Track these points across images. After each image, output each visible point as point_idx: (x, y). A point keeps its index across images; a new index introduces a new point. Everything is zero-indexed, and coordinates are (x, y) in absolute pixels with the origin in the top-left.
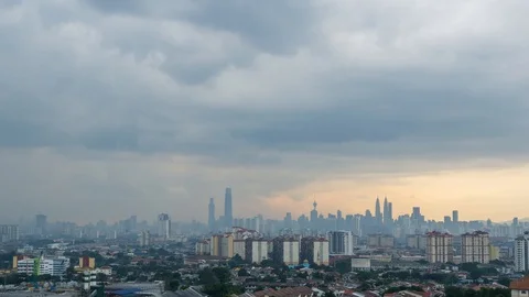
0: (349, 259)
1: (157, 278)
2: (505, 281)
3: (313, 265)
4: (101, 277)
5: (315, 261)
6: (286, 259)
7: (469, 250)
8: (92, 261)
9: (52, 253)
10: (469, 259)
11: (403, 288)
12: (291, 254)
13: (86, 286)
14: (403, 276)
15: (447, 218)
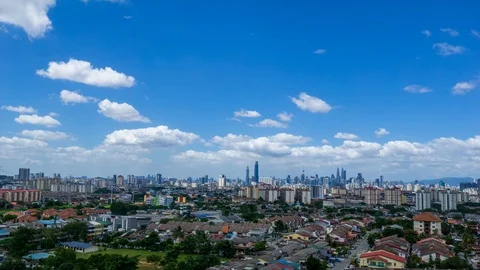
0: (321, 201)
1: (218, 208)
2: (410, 216)
3: (302, 204)
4: (189, 208)
5: (303, 201)
6: (287, 200)
7: (389, 198)
8: (184, 199)
9: (164, 194)
10: (389, 203)
11: (352, 218)
12: (290, 198)
13: (181, 212)
14: (352, 211)
15: (377, 180)
